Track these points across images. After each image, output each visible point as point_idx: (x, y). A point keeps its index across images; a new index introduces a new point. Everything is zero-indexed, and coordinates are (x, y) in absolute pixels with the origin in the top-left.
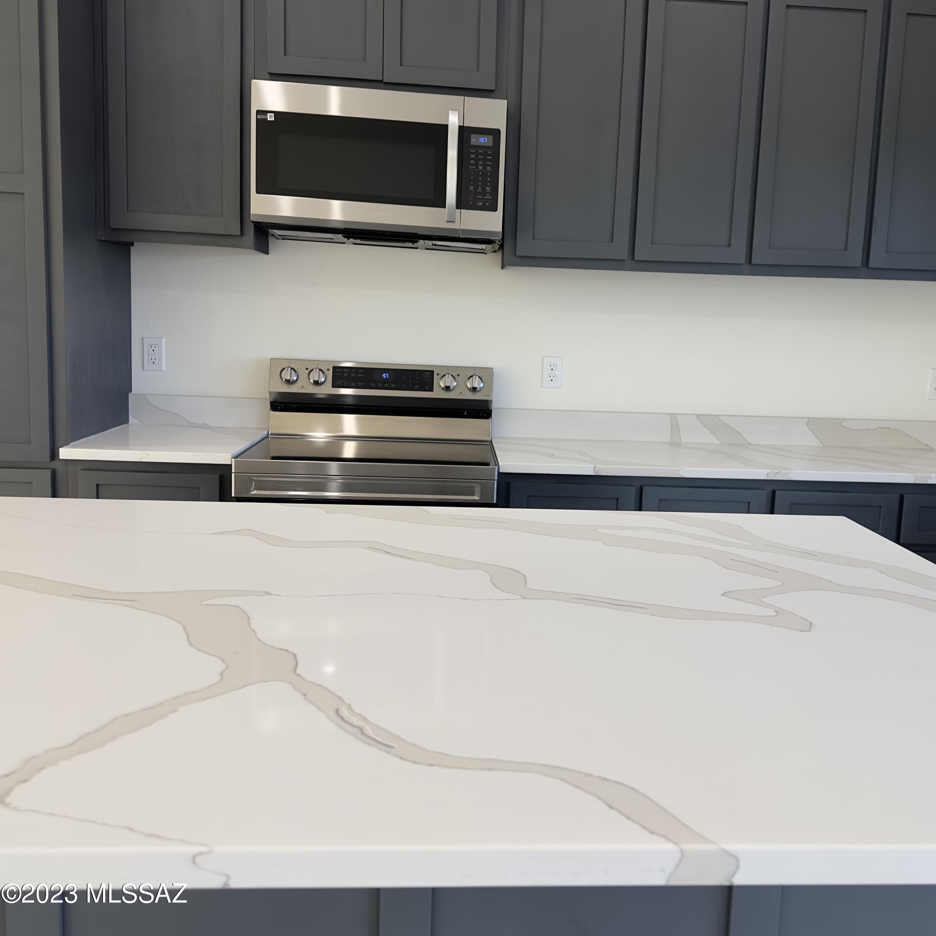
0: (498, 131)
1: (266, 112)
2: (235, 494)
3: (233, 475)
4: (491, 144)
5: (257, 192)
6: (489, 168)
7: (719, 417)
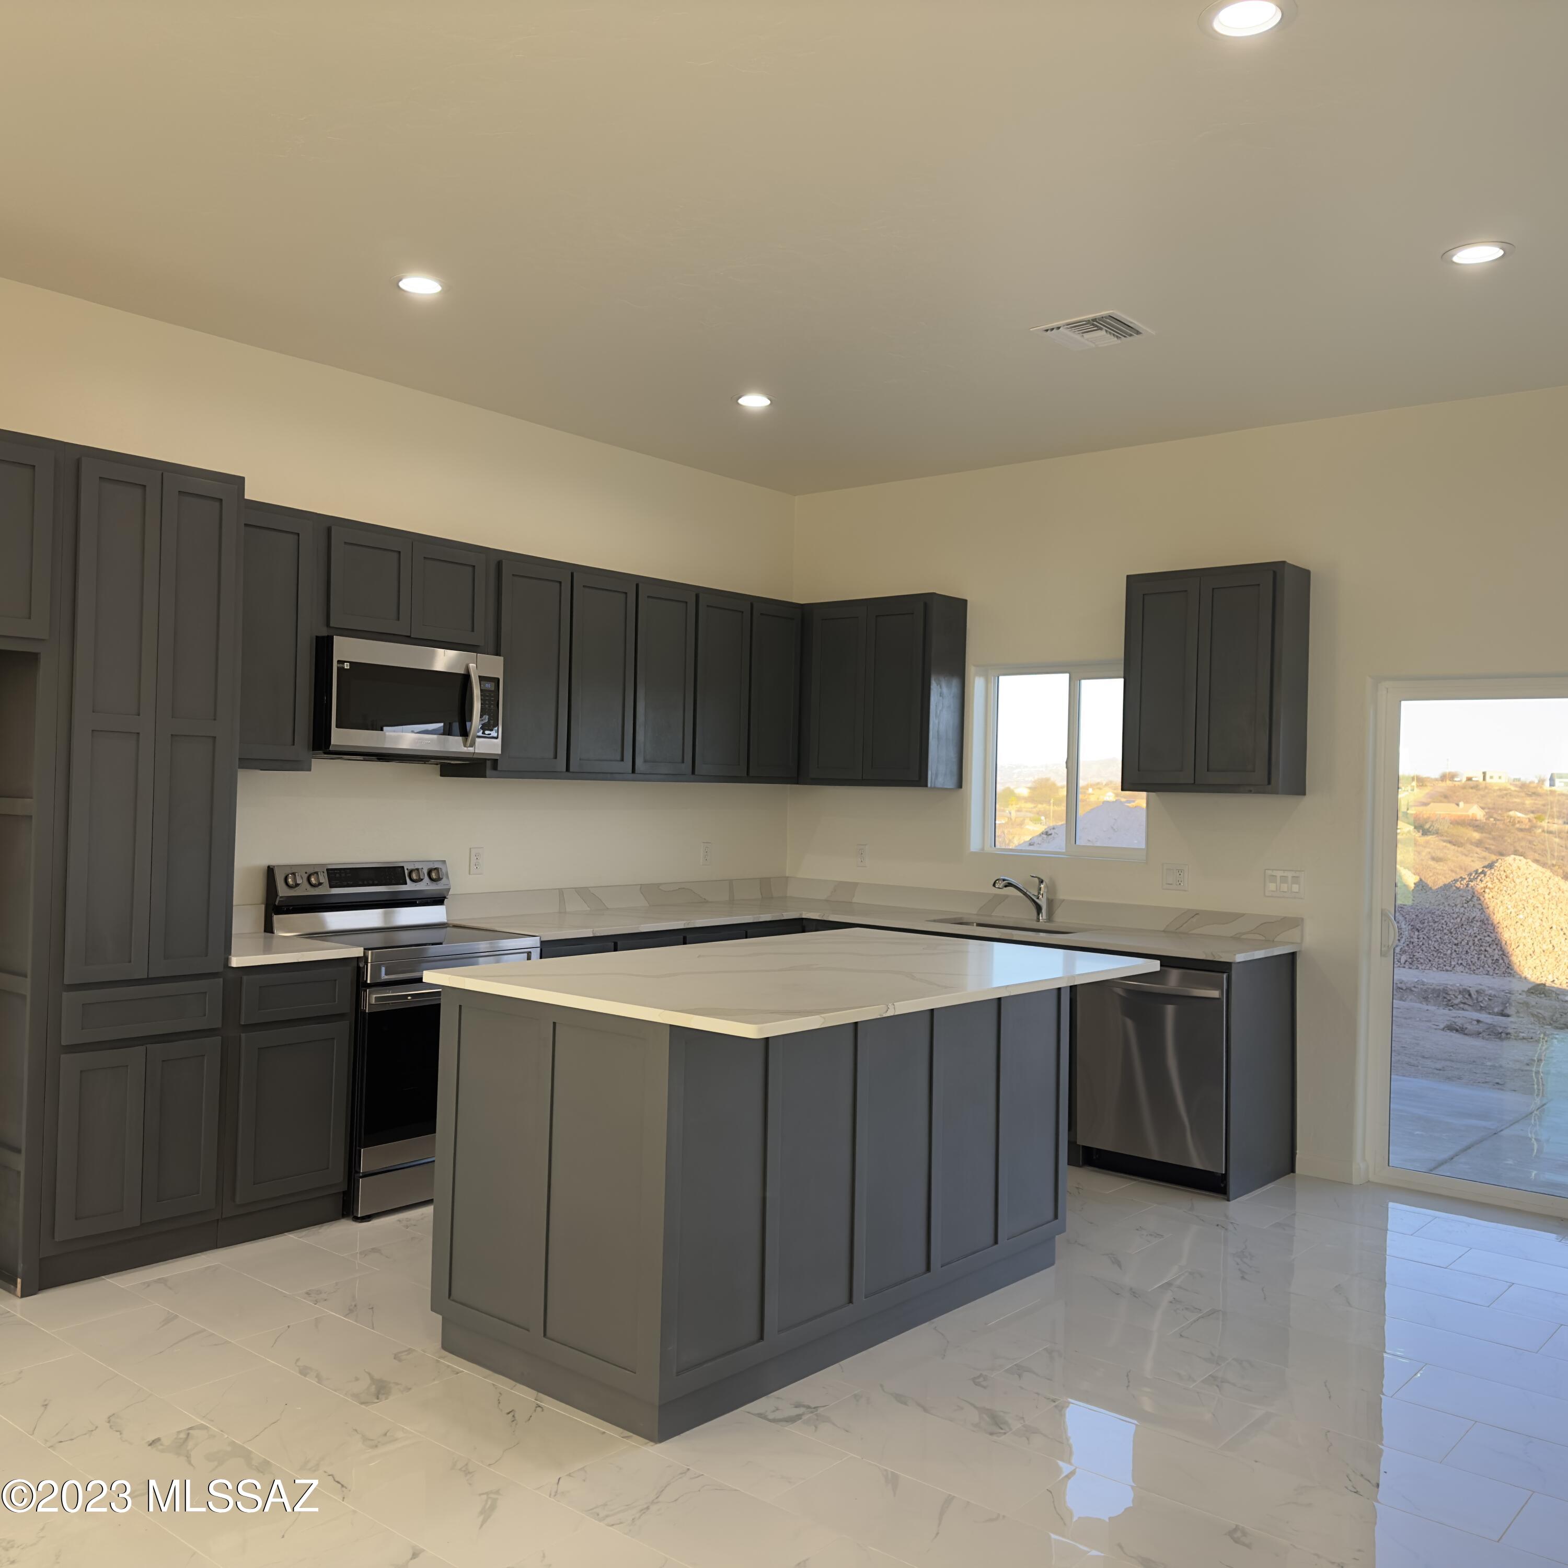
0: (498, 680)
1: (344, 662)
2: (371, 980)
3: (369, 965)
4: (493, 689)
5: (337, 727)
6: (492, 706)
7: (590, 889)
